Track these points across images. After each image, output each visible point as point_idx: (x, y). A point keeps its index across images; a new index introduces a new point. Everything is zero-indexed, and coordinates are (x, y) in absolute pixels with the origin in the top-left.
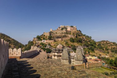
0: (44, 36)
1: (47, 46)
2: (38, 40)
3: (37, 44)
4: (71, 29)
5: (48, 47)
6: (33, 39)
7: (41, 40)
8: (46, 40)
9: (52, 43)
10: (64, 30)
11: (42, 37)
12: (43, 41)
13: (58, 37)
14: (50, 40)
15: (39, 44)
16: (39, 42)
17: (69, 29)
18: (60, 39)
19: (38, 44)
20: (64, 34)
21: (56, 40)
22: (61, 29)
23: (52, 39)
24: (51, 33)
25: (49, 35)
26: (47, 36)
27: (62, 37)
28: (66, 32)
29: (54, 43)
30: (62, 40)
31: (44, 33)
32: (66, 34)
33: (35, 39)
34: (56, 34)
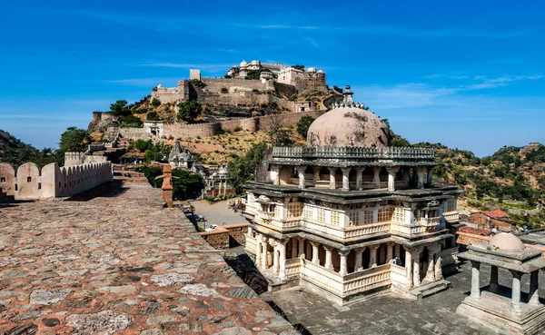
0: (157, 103)
1: (174, 154)
2: (116, 124)
3: (109, 146)
4: (297, 79)
5: (176, 160)
6: (91, 118)
7: (140, 124)
8: (169, 121)
9: (204, 139)
10: (264, 81)
11: (144, 111)
12: (148, 126)
13: (234, 113)
14: (191, 122)
15: (122, 143)
16: (122, 131)
17: (286, 76)
18: (246, 124)
19: (115, 145)
20: (263, 99)
21: (224, 127)
22: (243, 74)
23: (201, 121)
24: (193, 88)
25: (183, 97)
26: (169, 104)
27: (255, 112)
28: (272, 88)
29: (213, 142)
30: (257, 128)
31: (155, 90)
32: (275, 99)
33: (104, 117)
34: (223, 95)
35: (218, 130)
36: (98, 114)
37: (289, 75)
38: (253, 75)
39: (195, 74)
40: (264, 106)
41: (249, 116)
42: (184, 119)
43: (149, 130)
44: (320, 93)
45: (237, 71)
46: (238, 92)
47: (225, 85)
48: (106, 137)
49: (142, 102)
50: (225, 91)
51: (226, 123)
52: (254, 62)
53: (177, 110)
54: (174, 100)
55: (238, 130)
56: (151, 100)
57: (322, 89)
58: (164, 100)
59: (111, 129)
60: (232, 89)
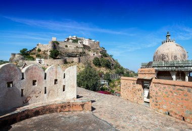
0: (39, 50)
4: (90, 43)
6: (11, 56)
7: (34, 59)
8: (46, 58)
10: (79, 43)
11: (34, 54)
12: (37, 60)
13: (71, 55)
14: (55, 58)
16: (26, 62)
17: (86, 42)
18: (75, 60)
20: (81, 50)
21: (68, 61)
22: (71, 41)
23: (58, 58)
24: (55, 45)
25: (51, 48)
26: (45, 51)
27: (78, 55)
28: (83, 46)
29: (64, 67)
30: (79, 62)
31: (38, 45)
32: (84, 50)
33: (17, 56)
34: (66, 48)
35: (65, 62)
36: (14, 55)
37: (87, 42)
38: (75, 41)
39: (54, 39)
40: (81, 53)
41: (76, 57)
42: (52, 57)
43: (38, 62)
44: (98, 49)
45: (68, 39)
46: (71, 47)
47: (66, 44)
48: (19, 64)
49: (33, 50)
50: (66, 46)
51: (69, 59)
52: (74, 36)
53: (49, 53)
54: (47, 50)
55: (72, 62)
56: (37, 49)
57: (98, 47)
58: (42, 49)
59: (21, 61)
60: (68, 46)
